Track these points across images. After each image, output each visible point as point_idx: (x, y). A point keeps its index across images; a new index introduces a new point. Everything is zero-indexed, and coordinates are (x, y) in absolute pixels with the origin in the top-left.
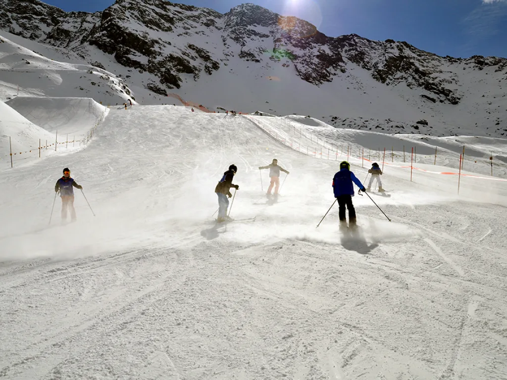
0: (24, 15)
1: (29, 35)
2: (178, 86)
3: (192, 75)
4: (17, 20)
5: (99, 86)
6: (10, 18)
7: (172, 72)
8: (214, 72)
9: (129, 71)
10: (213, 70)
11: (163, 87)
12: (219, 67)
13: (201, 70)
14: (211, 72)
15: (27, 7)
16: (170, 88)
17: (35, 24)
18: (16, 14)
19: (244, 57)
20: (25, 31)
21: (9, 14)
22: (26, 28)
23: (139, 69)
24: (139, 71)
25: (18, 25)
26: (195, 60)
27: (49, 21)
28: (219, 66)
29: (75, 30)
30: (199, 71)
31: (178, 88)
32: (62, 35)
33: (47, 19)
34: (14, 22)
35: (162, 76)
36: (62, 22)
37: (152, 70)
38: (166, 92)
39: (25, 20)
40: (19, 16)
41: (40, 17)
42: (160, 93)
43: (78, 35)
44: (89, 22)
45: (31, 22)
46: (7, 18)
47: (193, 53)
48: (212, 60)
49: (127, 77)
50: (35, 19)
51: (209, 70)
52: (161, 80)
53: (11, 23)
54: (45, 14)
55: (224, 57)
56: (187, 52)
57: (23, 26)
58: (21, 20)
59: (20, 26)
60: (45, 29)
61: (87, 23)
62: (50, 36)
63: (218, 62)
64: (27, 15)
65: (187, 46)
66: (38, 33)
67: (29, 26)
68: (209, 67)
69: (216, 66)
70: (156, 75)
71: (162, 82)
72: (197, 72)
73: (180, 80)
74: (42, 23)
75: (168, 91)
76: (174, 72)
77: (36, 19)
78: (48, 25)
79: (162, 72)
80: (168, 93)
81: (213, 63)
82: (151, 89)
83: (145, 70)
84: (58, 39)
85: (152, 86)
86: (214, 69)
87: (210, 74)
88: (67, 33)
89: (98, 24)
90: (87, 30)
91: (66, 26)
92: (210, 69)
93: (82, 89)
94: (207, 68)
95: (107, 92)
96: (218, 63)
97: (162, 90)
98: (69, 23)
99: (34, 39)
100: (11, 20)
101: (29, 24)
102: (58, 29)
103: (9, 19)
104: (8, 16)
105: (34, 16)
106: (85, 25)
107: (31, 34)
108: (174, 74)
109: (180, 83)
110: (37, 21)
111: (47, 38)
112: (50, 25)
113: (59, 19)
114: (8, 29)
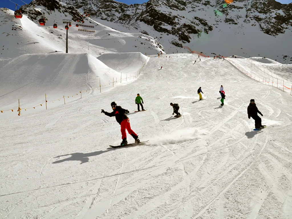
2: (189, 42)
3: (197, 34)
4: (104, 12)
5: (145, 44)
6: (101, 11)
7: (185, 34)
9: (161, 34)
11: (180, 42)
13: (202, 31)
15: (109, 5)
16: (184, 43)
17: (113, 13)
20: (108, 18)
21: (101, 10)
22: (108, 16)
23: (167, 33)
26: (198, 26)
29: (133, 14)
32: (126, 18)
35: (180, 36)
36: (126, 10)
37: (174, 33)
38: (182, 45)
39: (108, 12)
40: (105, 10)
41: (115, 9)
42: (179, 46)
43: (134, 16)
44: (140, 9)
45: (111, 12)
46: (100, 12)
47: (197, 22)
49: (160, 38)
50: (113, 10)
54: (118, 7)
56: (194, 21)
58: (106, 12)
59: (106, 15)
60: (118, 15)
62: (120, 19)
64: (109, 9)
65: (194, 18)
66: (114, 17)
67: (110, 14)
70: (176, 36)
71: (180, 39)
72: (199, 33)
73: (190, 38)
74: (116, 12)
78: (119, 13)
79: (180, 34)
82: (174, 44)
83: (170, 33)
84: (124, 20)
85: (174, 42)
88: (128, 16)
89: (145, 10)
90: (139, 14)
91: (128, 13)
94: (205, 30)
95: (149, 47)
97: (180, 44)
98: (129, 10)
99: (112, 21)
100: (102, 13)
102: (124, 14)
104: (100, 11)
105: (112, 9)
106: (138, 11)
107: (111, 19)
108: (187, 34)
110: (114, 11)
111: (119, 20)
112: (120, 13)
113: (124, 9)
114: (100, 17)
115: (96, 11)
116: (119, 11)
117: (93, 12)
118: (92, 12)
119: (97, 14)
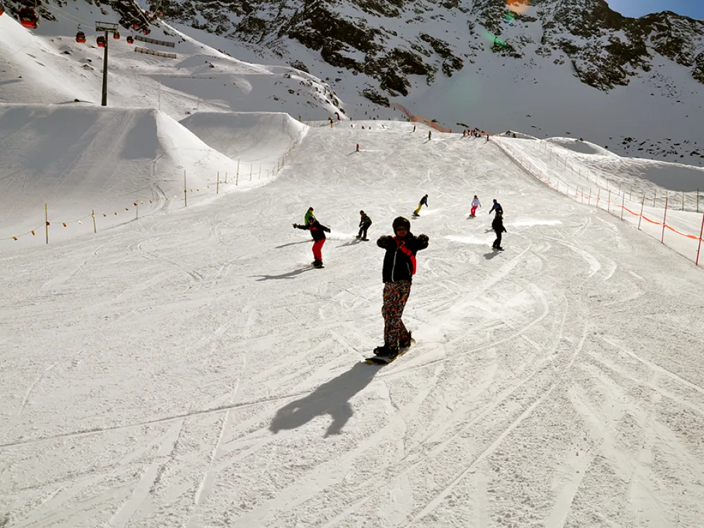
0: (211, 3)
1: (214, 28)
2: (405, 93)
3: (425, 77)
4: (201, 10)
5: (298, 94)
6: (194, 7)
7: (397, 73)
8: (455, 72)
9: (339, 72)
10: (454, 69)
11: (384, 94)
12: (462, 66)
13: (437, 69)
14: (452, 73)
16: (394, 95)
17: (223, 13)
18: (201, 3)
19: (499, 51)
20: (211, 24)
21: (193, 3)
22: (212, 20)
23: (352, 70)
24: (353, 72)
25: (202, 17)
26: (429, 56)
27: (240, 9)
28: (463, 64)
29: (272, 19)
30: (435, 72)
31: (405, 96)
32: (254, 27)
33: (238, 6)
34: (198, 13)
35: (383, 78)
36: (256, 9)
37: (370, 71)
38: (388, 101)
39: (211, 9)
40: (204, 4)
41: (228, 5)
42: (380, 103)
43: (275, 24)
44: (289, 8)
45: (219, 11)
46: (190, 9)
47: (427, 46)
48: (453, 56)
49: (337, 80)
50: (223, 7)
51: (448, 70)
52: (382, 84)
53: (195, 14)
55: (469, 51)
56: (419, 45)
57: (209, 17)
58: (207, 10)
59: (205, 17)
60: (235, 19)
61: (287, 9)
62: (240, 28)
63: (461, 58)
64: (214, 2)
65: (419, 36)
66: (226, 24)
67: (216, 16)
68: (448, 65)
69: (458, 64)
70: (374, 78)
71: (383, 87)
72: (431, 73)
73: (408, 84)
74: (231, 12)
75: (392, 100)
76: (400, 72)
77: (225, 7)
78: (239, 14)
79: (383, 73)
80: (390, 102)
81: (454, 60)
82: (368, 96)
83: (361, 72)
84: (250, 32)
85: (369, 92)
86: (456, 69)
87: (450, 75)
88: (261, 23)
89: (301, 10)
90: (286, 19)
91: (260, 15)
92: (450, 69)
93: (277, 99)
94: (445, 66)
95: (308, 102)
96: (461, 60)
97: (383, 99)
98: (264, 10)
99: (220, 32)
100: (196, 11)
101: (216, 14)
102: (251, 18)
103: (192, 10)
104: (191, 5)
105: (222, 3)
106: (285, 12)
107: (218, 27)
108: (400, 76)
109: (407, 88)
110: (225, 9)
111: (237, 31)
112: (241, 14)
113: (251, 5)
114: (190, 23)
115: (181, 5)
116: (238, 8)
117: (173, 8)
118: (170, 7)
119: (184, 14)
